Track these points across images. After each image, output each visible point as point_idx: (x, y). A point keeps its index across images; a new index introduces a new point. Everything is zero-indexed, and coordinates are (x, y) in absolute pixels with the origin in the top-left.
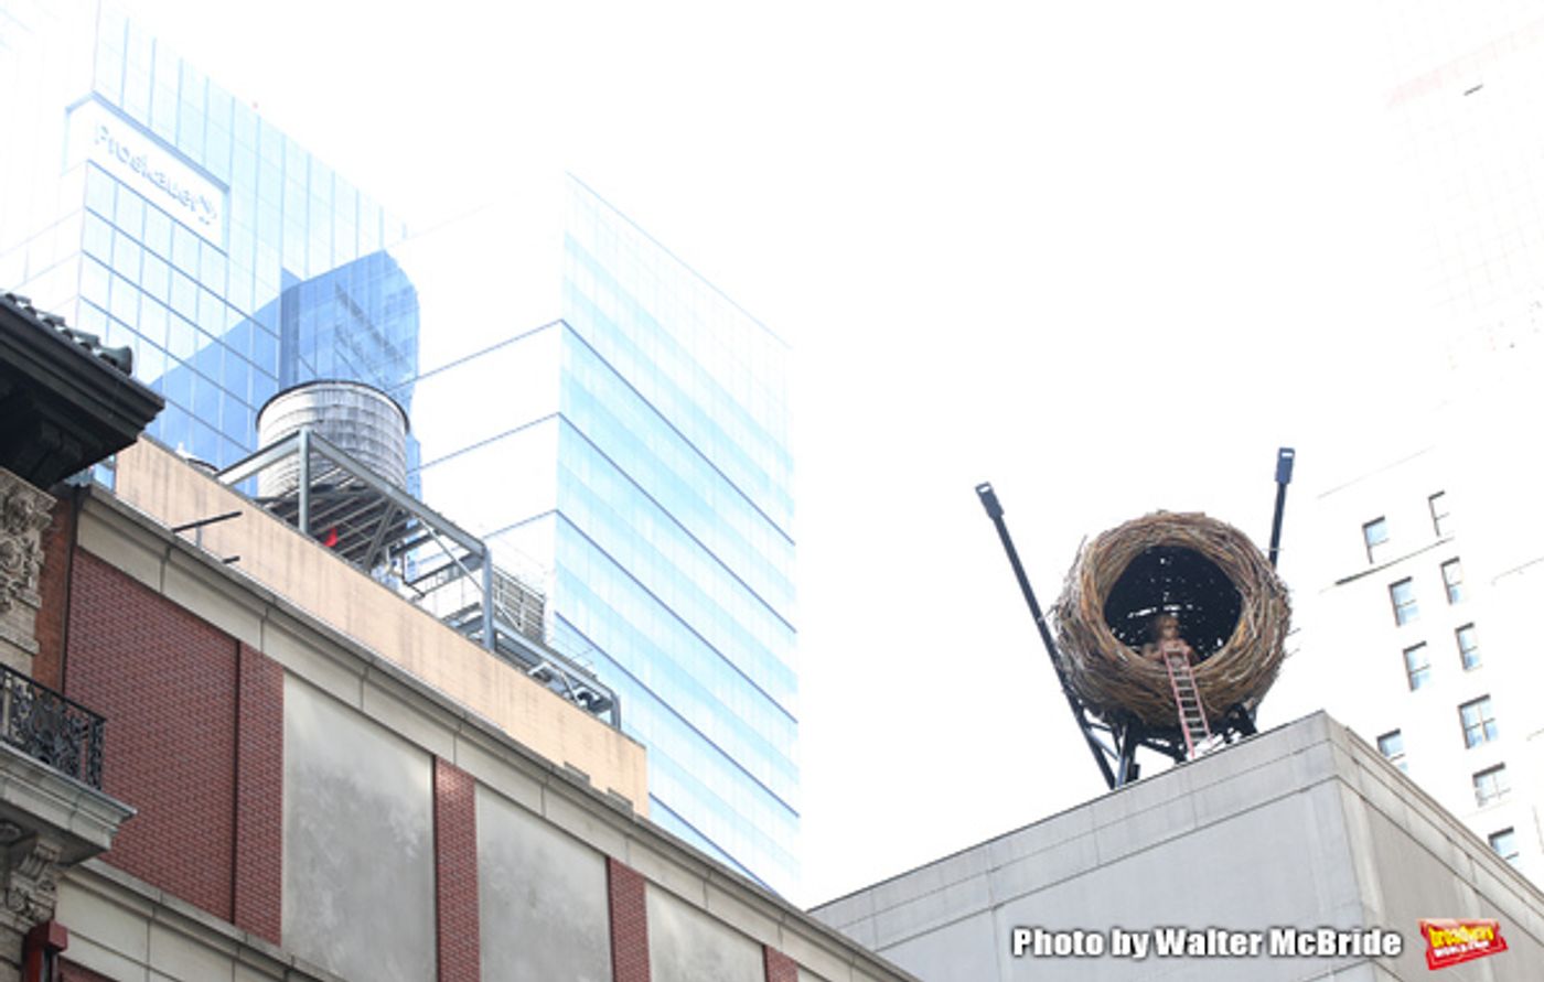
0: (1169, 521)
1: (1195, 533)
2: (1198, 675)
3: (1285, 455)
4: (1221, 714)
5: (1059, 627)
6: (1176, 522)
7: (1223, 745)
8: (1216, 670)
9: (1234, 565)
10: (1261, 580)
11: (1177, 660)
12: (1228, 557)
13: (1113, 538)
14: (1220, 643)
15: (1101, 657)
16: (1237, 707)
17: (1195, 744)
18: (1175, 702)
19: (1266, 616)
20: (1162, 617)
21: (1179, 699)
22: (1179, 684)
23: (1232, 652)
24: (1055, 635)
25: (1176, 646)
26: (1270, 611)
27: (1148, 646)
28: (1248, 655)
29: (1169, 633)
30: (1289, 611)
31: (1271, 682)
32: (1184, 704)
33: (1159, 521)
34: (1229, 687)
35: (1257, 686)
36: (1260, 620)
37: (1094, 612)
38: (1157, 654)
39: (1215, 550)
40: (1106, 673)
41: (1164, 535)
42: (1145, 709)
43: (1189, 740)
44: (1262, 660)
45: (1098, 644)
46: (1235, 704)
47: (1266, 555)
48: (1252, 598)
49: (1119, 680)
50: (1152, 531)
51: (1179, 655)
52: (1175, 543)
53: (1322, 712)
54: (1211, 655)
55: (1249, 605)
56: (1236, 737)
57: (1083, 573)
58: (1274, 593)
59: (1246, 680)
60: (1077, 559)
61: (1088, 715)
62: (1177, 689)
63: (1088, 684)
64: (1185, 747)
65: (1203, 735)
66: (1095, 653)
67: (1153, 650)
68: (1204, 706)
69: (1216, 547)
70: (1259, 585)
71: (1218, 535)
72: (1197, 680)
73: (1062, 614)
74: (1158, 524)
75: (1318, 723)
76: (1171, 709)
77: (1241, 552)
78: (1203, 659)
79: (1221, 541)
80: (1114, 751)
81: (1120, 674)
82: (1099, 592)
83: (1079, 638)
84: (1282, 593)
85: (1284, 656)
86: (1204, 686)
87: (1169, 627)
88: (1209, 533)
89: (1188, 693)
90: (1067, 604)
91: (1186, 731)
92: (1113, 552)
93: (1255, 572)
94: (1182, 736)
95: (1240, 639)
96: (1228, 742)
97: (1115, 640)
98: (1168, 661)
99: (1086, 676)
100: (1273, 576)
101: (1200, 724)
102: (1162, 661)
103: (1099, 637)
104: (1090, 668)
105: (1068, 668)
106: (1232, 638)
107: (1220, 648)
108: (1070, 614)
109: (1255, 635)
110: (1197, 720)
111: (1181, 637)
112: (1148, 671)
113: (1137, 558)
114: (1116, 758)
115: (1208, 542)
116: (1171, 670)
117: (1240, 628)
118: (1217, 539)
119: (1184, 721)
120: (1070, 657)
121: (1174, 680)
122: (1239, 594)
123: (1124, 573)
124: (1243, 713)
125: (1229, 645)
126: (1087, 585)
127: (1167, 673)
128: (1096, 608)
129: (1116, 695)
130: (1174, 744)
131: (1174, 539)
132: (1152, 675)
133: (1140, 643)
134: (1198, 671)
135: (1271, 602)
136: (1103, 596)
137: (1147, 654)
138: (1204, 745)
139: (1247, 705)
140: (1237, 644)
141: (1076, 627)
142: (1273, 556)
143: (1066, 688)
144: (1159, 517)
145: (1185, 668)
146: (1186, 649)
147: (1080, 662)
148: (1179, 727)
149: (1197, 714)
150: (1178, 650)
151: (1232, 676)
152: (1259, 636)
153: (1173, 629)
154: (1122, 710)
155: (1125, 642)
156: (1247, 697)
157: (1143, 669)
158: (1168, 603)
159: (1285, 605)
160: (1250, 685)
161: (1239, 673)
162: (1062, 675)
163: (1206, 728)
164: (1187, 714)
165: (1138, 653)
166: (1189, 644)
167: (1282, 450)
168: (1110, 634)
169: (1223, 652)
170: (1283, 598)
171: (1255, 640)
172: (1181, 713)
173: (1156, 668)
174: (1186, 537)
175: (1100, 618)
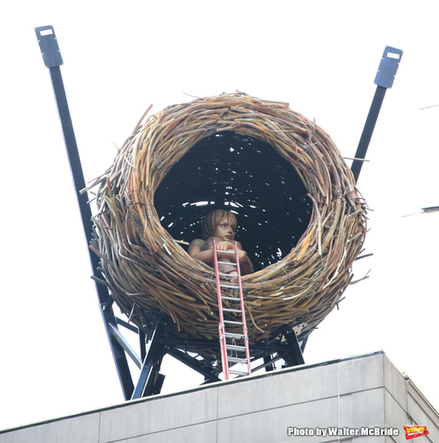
0: (247, 107)
1: (274, 125)
2: (248, 285)
3: (390, 55)
4: (266, 334)
5: (102, 204)
6: (254, 109)
7: (263, 371)
8: (269, 283)
9: (311, 169)
10: (339, 191)
11: (227, 264)
12: (305, 158)
13: (181, 114)
14: (280, 253)
15: (142, 245)
16: (286, 329)
17: (231, 364)
18: (217, 312)
19: (336, 232)
20: (220, 213)
21: (221, 309)
22: (225, 291)
23: (291, 266)
24: (95, 211)
25: (229, 248)
26: (342, 228)
27: (198, 242)
28: (307, 273)
29: (224, 231)
30: (364, 231)
31: (329, 309)
32: (227, 316)
33: (234, 105)
34: (281, 306)
35: (313, 310)
36: (330, 235)
37: (144, 193)
38: (207, 254)
39: (294, 148)
40: (146, 265)
41: (238, 121)
42: (180, 312)
43: (225, 358)
44: (323, 281)
45: (142, 229)
46: (285, 326)
47: (349, 164)
48: (324, 209)
49: (158, 275)
50: (226, 114)
51: (232, 259)
52: (250, 131)
53: (382, 352)
54: (267, 265)
55: (319, 217)
56: (279, 363)
57: (139, 148)
58: (349, 209)
59: (301, 302)
60: (136, 132)
61: (116, 309)
62: (221, 298)
63: (122, 274)
64: (220, 364)
65: (242, 355)
66: (137, 240)
67: (203, 249)
68: (249, 322)
69: (294, 144)
70: (335, 196)
71: (298, 132)
72: (246, 292)
73: (107, 190)
74: (234, 108)
75: (374, 364)
76: (209, 317)
77: (321, 155)
78: (258, 268)
79: (300, 138)
80: (138, 355)
81: (161, 269)
82: (154, 171)
83: (122, 220)
84: (358, 210)
85: (349, 282)
86: (252, 300)
87: (226, 225)
88: (290, 127)
89: (235, 304)
90: (117, 178)
91: (224, 347)
92: (178, 129)
93: (333, 181)
94: (218, 352)
95: (303, 253)
96: (269, 368)
97: (162, 229)
98: (217, 262)
99: (123, 264)
100: (352, 189)
101: (240, 342)
102: (210, 263)
103: (145, 223)
104: (129, 255)
105: (103, 252)
106: (294, 250)
107: (277, 259)
108: (117, 191)
109: (320, 252)
110: (238, 336)
111: (236, 239)
112: (193, 271)
113: (202, 141)
114: (139, 365)
115: (287, 139)
116: (218, 274)
117: (305, 241)
118: (296, 135)
119: (223, 335)
120: (108, 240)
121: (219, 285)
122: (311, 203)
123: (186, 156)
124: (292, 338)
125: (289, 257)
126: (142, 162)
127: (214, 277)
128: (147, 188)
129: (152, 291)
130: (209, 359)
131: (248, 127)
132: (196, 276)
133: (189, 238)
134: (249, 281)
135: (345, 218)
136: (158, 177)
137: (195, 250)
138: (241, 367)
139: (298, 330)
140: (299, 258)
141: (121, 207)
142: (357, 167)
143: (97, 274)
144: (237, 100)
145: (234, 275)
146: (240, 254)
147: (118, 247)
148: (216, 341)
149: (239, 329)
150: (230, 252)
151: (286, 293)
152: (325, 255)
153: (229, 229)
154: (156, 310)
155: (174, 233)
156: (299, 321)
157: (187, 267)
158: (230, 199)
159: (360, 225)
160: (305, 308)
161: (294, 291)
162: (95, 259)
163: (246, 348)
164: (228, 328)
165: (186, 248)
166: (244, 248)
167: (389, 49)
168: (156, 220)
169: (281, 264)
170: (359, 215)
171: (319, 257)
172: (222, 326)
173: (202, 269)
174: (262, 128)
175: (149, 202)
